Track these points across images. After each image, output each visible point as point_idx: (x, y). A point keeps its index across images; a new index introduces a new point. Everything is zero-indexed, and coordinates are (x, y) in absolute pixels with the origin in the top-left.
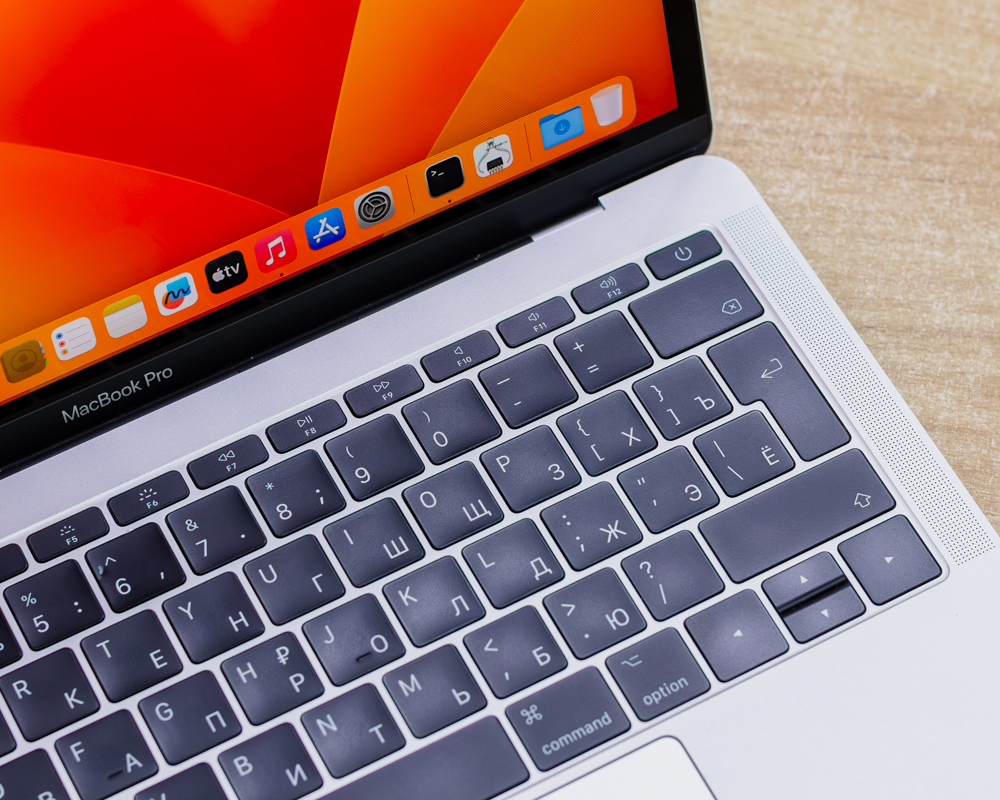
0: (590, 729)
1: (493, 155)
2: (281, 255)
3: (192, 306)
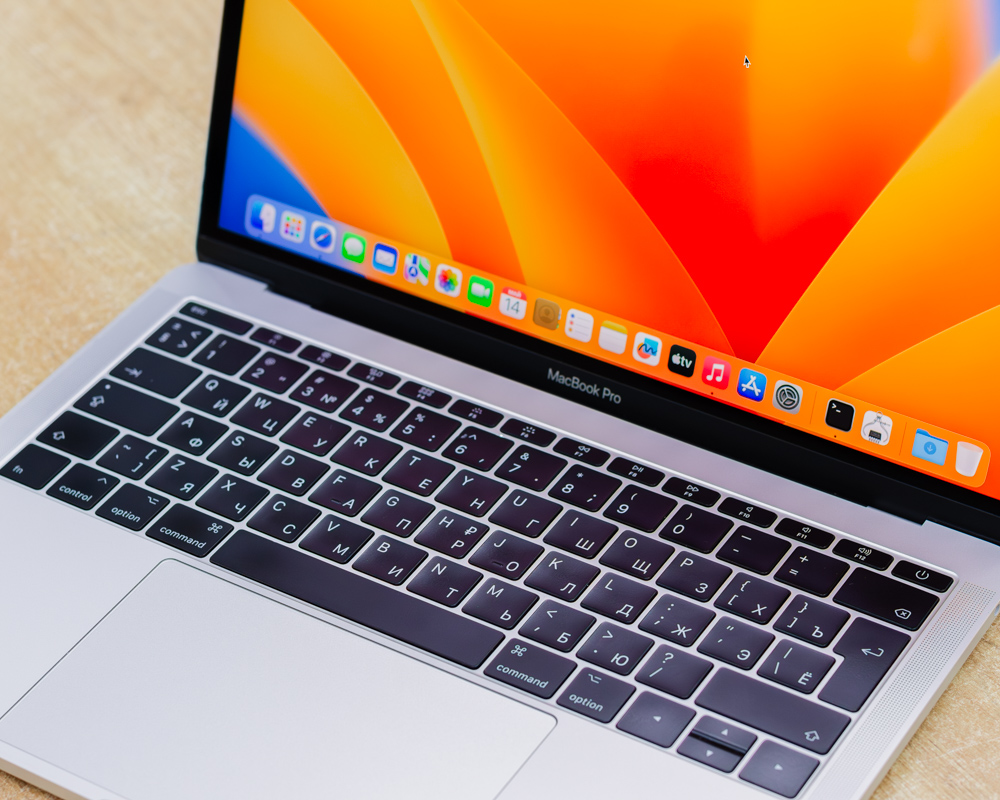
0: (531, 680)
1: (877, 428)
2: (719, 379)
3: (652, 364)
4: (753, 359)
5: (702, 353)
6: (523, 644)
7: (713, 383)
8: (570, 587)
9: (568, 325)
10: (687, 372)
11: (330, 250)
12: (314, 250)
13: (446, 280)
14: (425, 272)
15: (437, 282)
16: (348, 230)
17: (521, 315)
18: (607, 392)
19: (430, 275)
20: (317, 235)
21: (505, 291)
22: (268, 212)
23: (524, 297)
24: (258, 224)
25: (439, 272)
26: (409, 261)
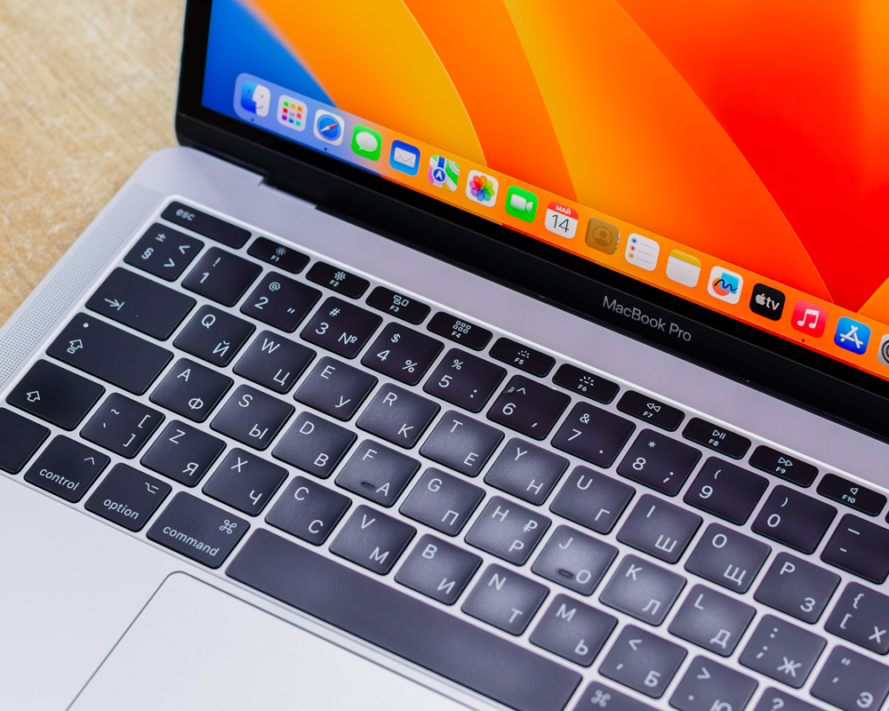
2: (812, 326)
3: (732, 302)
4: (855, 308)
5: (793, 296)
6: (605, 689)
7: (805, 329)
8: (654, 605)
9: (628, 251)
10: (775, 315)
11: (338, 142)
12: (317, 140)
13: (479, 187)
14: (454, 178)
15: (468, 189)
16: (359, 122)
17: (571, 234)
18: (674, 328)
19: (460, 180)
20: (321, 125)
21: (552, 207)
22: (262, 94)
23: (574, 215)
24: (251, 107)
25: (470, 179)
26: (434, 163)
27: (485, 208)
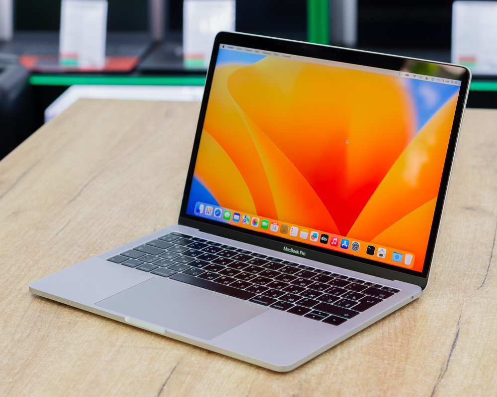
0: (263, 302)
1: (381, 253)
2: (335, 243)
3: (315, 241)
4: (345, 235)
5: (331, 236)
6: (262, 296)
7: (334, 245)
8: (280, 287)
9: (291, 232)
10: (325, 242)
11: (220, 217)
12: (215, 218)
13: (254, 222)
14: (248, 220)
15: (252, 223)
16: (226, 209)
17: (276, 231)
18: (302, 252)
19: (250, 221)
20: (216, 213)
21: (272, 223)
22: (202, 207)
23: (278, 225)
24: (198, 211)
25: (252, 220)
26: (244, 217)
27: (255, 228)
